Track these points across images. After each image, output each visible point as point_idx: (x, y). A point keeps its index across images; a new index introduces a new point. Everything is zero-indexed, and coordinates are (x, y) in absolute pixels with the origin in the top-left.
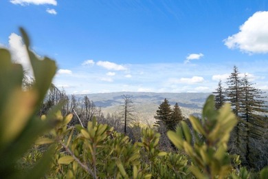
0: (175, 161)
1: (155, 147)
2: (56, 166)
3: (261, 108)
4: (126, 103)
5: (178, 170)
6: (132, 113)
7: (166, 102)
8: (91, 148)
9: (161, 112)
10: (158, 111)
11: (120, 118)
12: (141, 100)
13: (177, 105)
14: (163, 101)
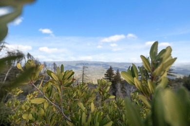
0: (120, 102)
1: (107, 93)
2: (31, 108)
3: (171, 74)
4: (84, 68)
5: (121, 109)
6: (88, 75)
7: (111, 68)
8: (59, 89)
9: (107, 75)
10: (105, 74)
11: (79, 79)
12: (94, 66)
13: (118, 71)
14: (109, 67)
